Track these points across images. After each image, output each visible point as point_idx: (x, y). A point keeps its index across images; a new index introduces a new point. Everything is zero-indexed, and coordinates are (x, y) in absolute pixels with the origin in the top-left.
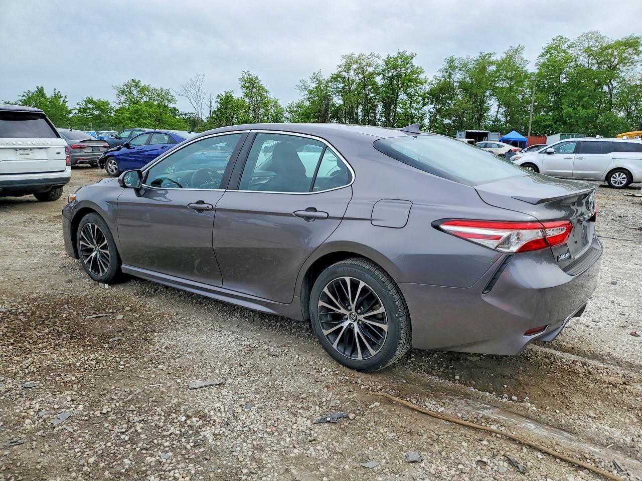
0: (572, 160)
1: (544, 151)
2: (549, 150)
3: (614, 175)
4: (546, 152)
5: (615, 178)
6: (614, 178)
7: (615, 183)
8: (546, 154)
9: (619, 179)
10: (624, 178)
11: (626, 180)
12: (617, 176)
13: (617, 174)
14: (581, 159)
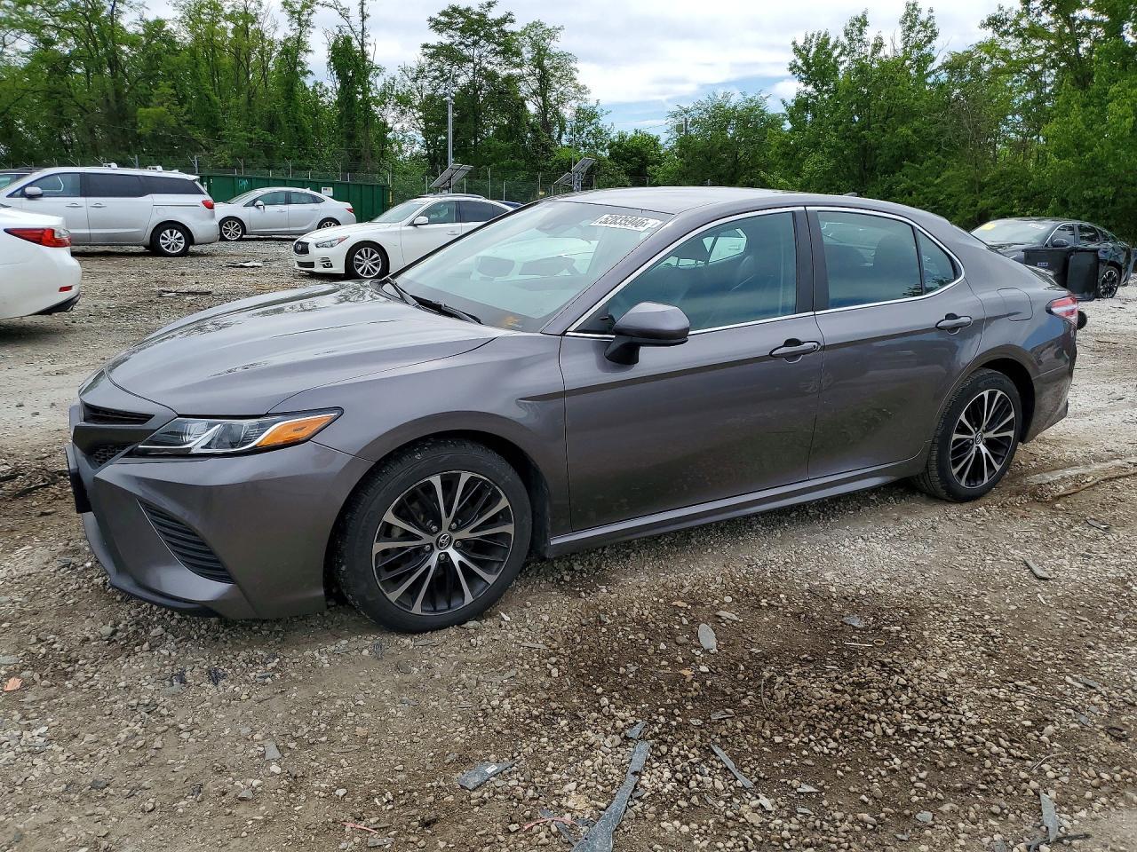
0: (84, 209)
1: (18, 193)
2: (29, 190)
3: (163, 234)
4: (24, 195)
5: (166, 239)
6: (163, 238)
7: (168, 247)
8: (24, 199)
9: (171, 240)
10: (180, 238)
11: (183, 241)
12: (169, 234)
13: (168, 232)
14: (98, 206)
